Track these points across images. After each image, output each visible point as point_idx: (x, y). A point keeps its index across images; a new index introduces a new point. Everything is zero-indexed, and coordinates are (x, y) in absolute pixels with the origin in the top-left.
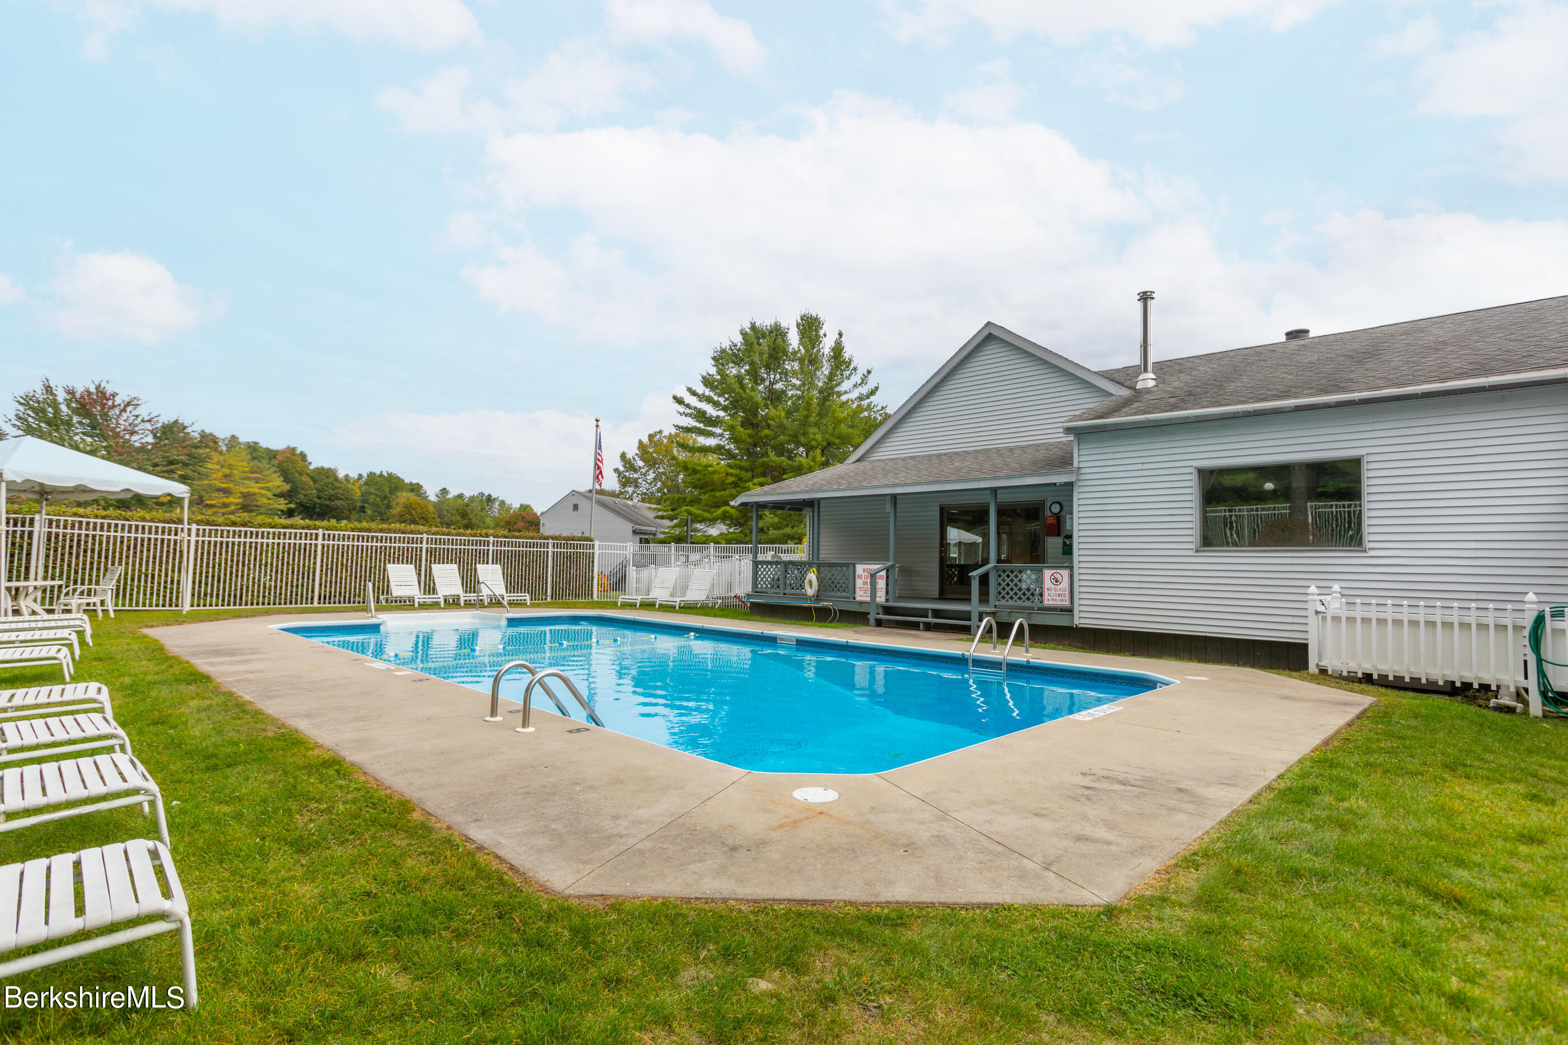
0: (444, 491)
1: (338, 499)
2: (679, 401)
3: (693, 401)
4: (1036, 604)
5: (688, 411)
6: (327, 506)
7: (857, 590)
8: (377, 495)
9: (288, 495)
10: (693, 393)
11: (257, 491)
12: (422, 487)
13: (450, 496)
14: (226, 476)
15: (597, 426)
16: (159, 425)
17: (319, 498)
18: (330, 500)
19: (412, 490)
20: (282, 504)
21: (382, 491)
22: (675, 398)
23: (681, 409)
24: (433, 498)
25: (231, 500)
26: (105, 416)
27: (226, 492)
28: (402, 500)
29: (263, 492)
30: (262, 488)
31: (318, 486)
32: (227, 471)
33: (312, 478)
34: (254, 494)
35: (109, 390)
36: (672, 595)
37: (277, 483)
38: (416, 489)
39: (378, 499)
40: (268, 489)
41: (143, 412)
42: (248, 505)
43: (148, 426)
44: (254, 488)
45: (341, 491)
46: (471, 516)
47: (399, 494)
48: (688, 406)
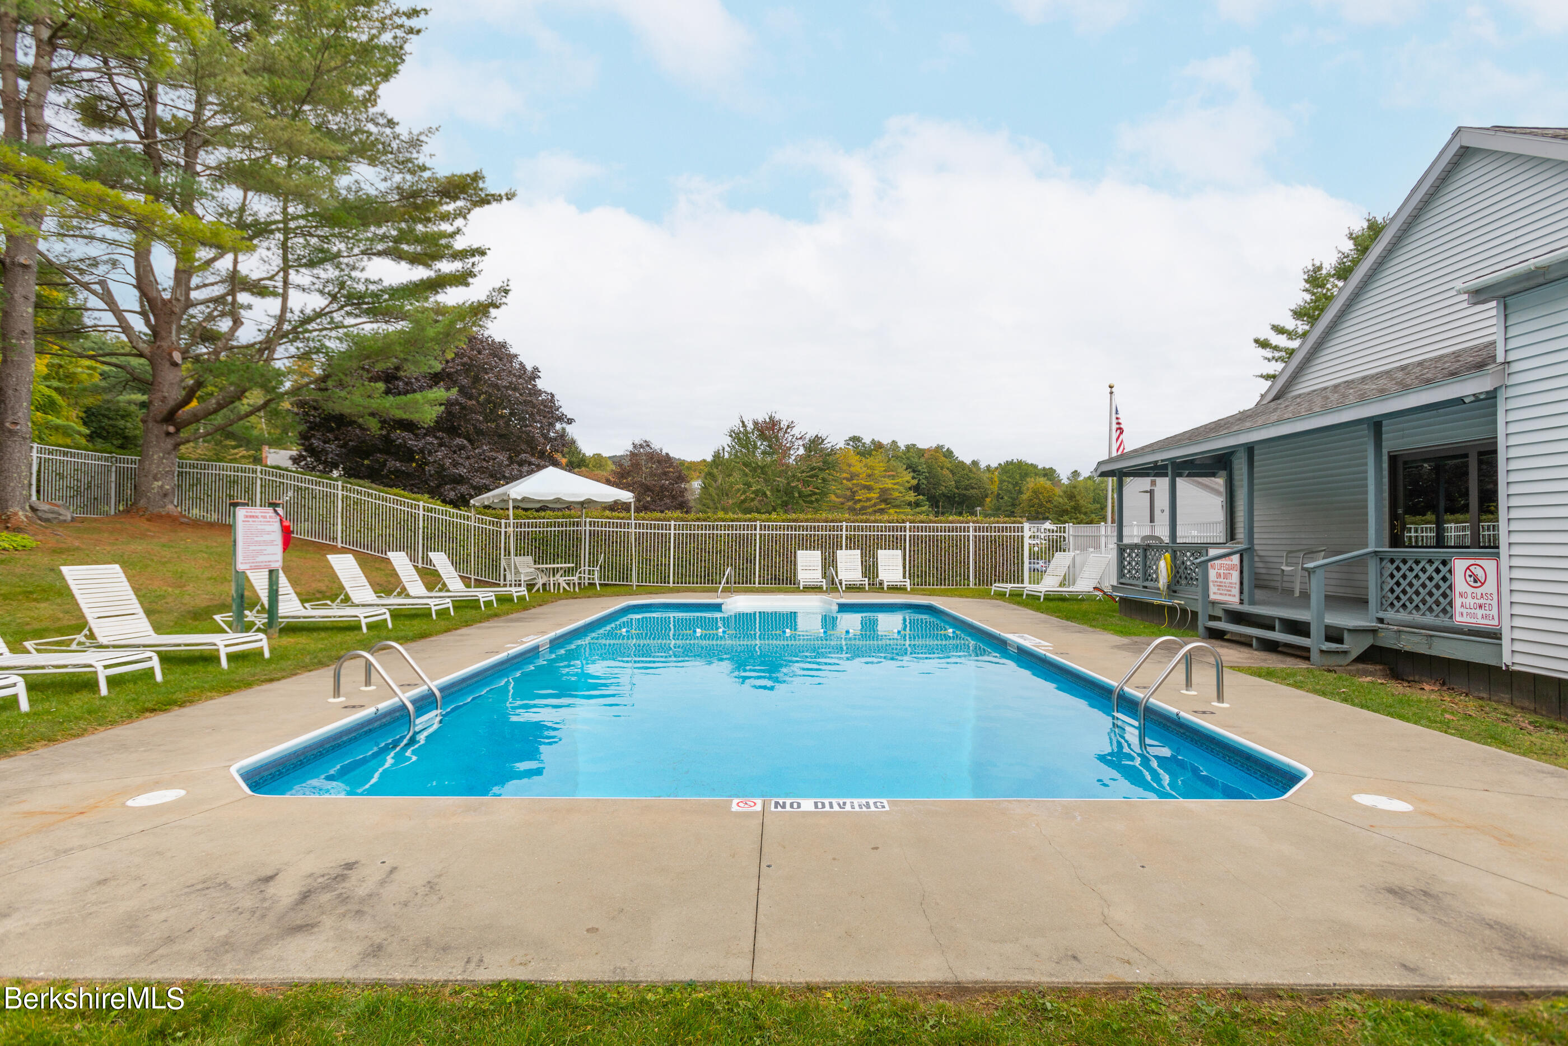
0: (1076, 474)
1: (973, 488)
2: (1263, 344)
3: (1281, 341)
4: (1443, 621)
5: (1277, 354)
6: (964, 495)
7: (1211, 585)
8: (1009, 482)
9: (916, 489)
10: (1279, 330)
11: (890, 486)
12: (1055, 471)
13: (1081, 478)
14: (869, 476)
15: (1111, 393)
16: (807, 440)
17: (957, 488)
18: (966, 489)
19: (1045, 475)
20: (911, 497)
21: (1014, 478)
22: (1257, 341)
23: (1268, 353)
24: (1065, 481)
25: (872, 495)
26: (777, 438)
27: (869, 488)
28: (1031, 485)
29: (896, 487)
30: (897, 484)
31: (956, 478)
32: (869, 471)
33: (951, 471)
34: (889, 489)
35: (777, 418)
36: (1060, 586)
37: (907, 477)
38: (1049, 474)
39: (1010, 486)
40: (902, 485)
41: (796, 431)
42: (886, 499)
43: (801, 442)
44: (889, 484)
45: (974, 481)
46: (1078, 498)
47: (1028, 479)
48: (1276, 348)
